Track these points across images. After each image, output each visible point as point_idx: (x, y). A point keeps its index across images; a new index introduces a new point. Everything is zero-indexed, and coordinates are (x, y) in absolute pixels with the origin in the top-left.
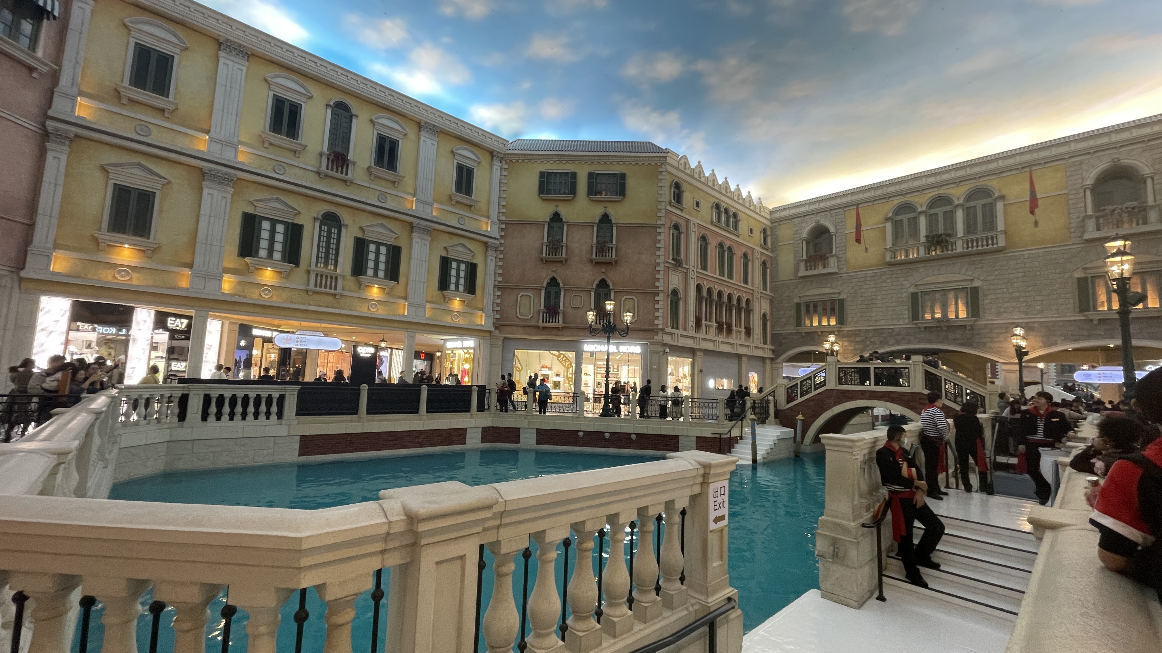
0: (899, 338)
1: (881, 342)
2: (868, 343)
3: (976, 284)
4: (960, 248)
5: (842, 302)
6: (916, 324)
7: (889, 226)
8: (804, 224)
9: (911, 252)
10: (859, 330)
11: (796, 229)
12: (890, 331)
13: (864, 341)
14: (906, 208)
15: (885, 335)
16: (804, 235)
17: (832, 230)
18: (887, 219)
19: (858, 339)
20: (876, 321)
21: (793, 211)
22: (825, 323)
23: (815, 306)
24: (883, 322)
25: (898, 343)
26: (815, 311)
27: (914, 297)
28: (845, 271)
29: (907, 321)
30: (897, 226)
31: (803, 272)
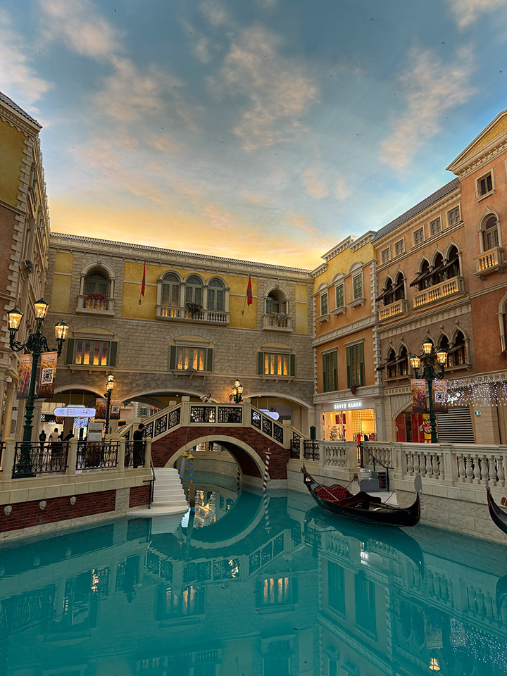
0: (159, 382)
1: (144, 385)
2: (134, 385)
3: (211, 347)
4: (206, 319)
5: (115, 344)
6: (173, 372)
7: (160, 286)
8: (84, 261)
9: (172, 312)
10: (128, 373)
11: (76, 263)
12: (153, 376)
13: (131, 384)
14: (171, 276)
15: (148, 379)
16: (85, 272)
17: (112, 275)
18: (159, 281)
19: (125, 381)
20: (143, 366)
21: (74, 244)
22: (96, 362)
23: (88, 346)
24: (148, 368)
25: (158, 387)
26: (87, 349)
27: (173, 349)
28: (119, 316)
29: (166, 369)
30: (165, 288)
31: (80, 309)
